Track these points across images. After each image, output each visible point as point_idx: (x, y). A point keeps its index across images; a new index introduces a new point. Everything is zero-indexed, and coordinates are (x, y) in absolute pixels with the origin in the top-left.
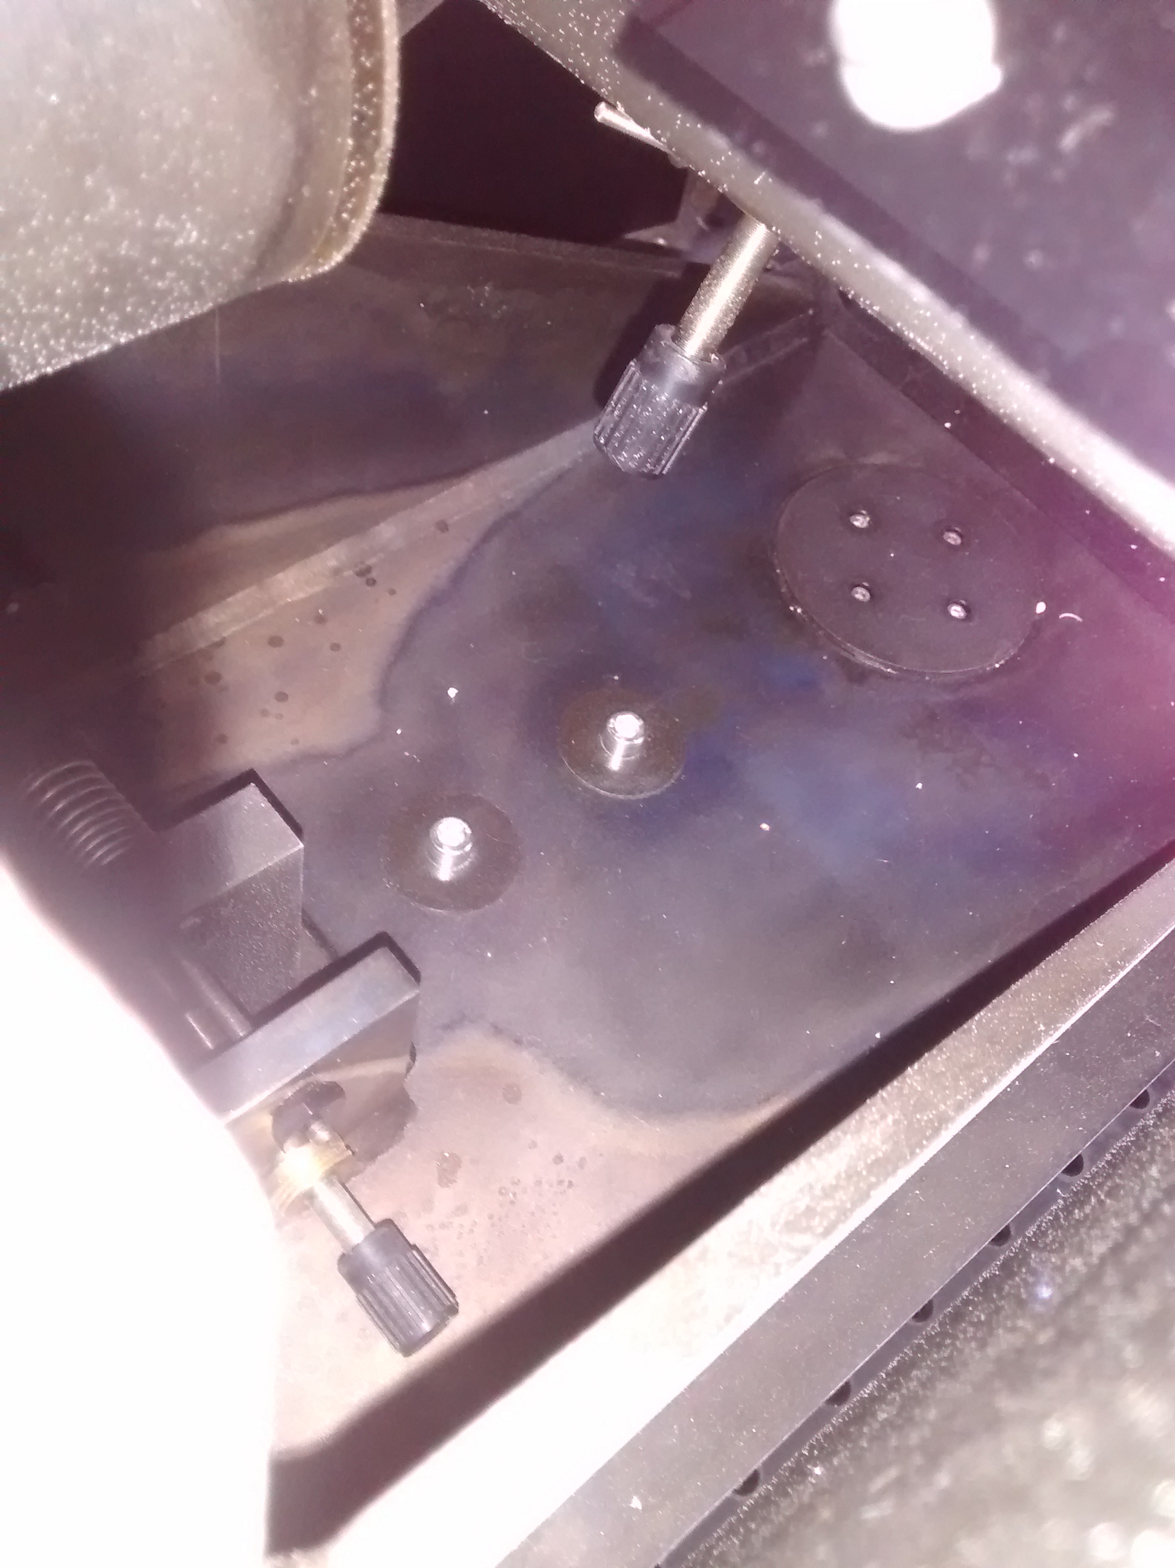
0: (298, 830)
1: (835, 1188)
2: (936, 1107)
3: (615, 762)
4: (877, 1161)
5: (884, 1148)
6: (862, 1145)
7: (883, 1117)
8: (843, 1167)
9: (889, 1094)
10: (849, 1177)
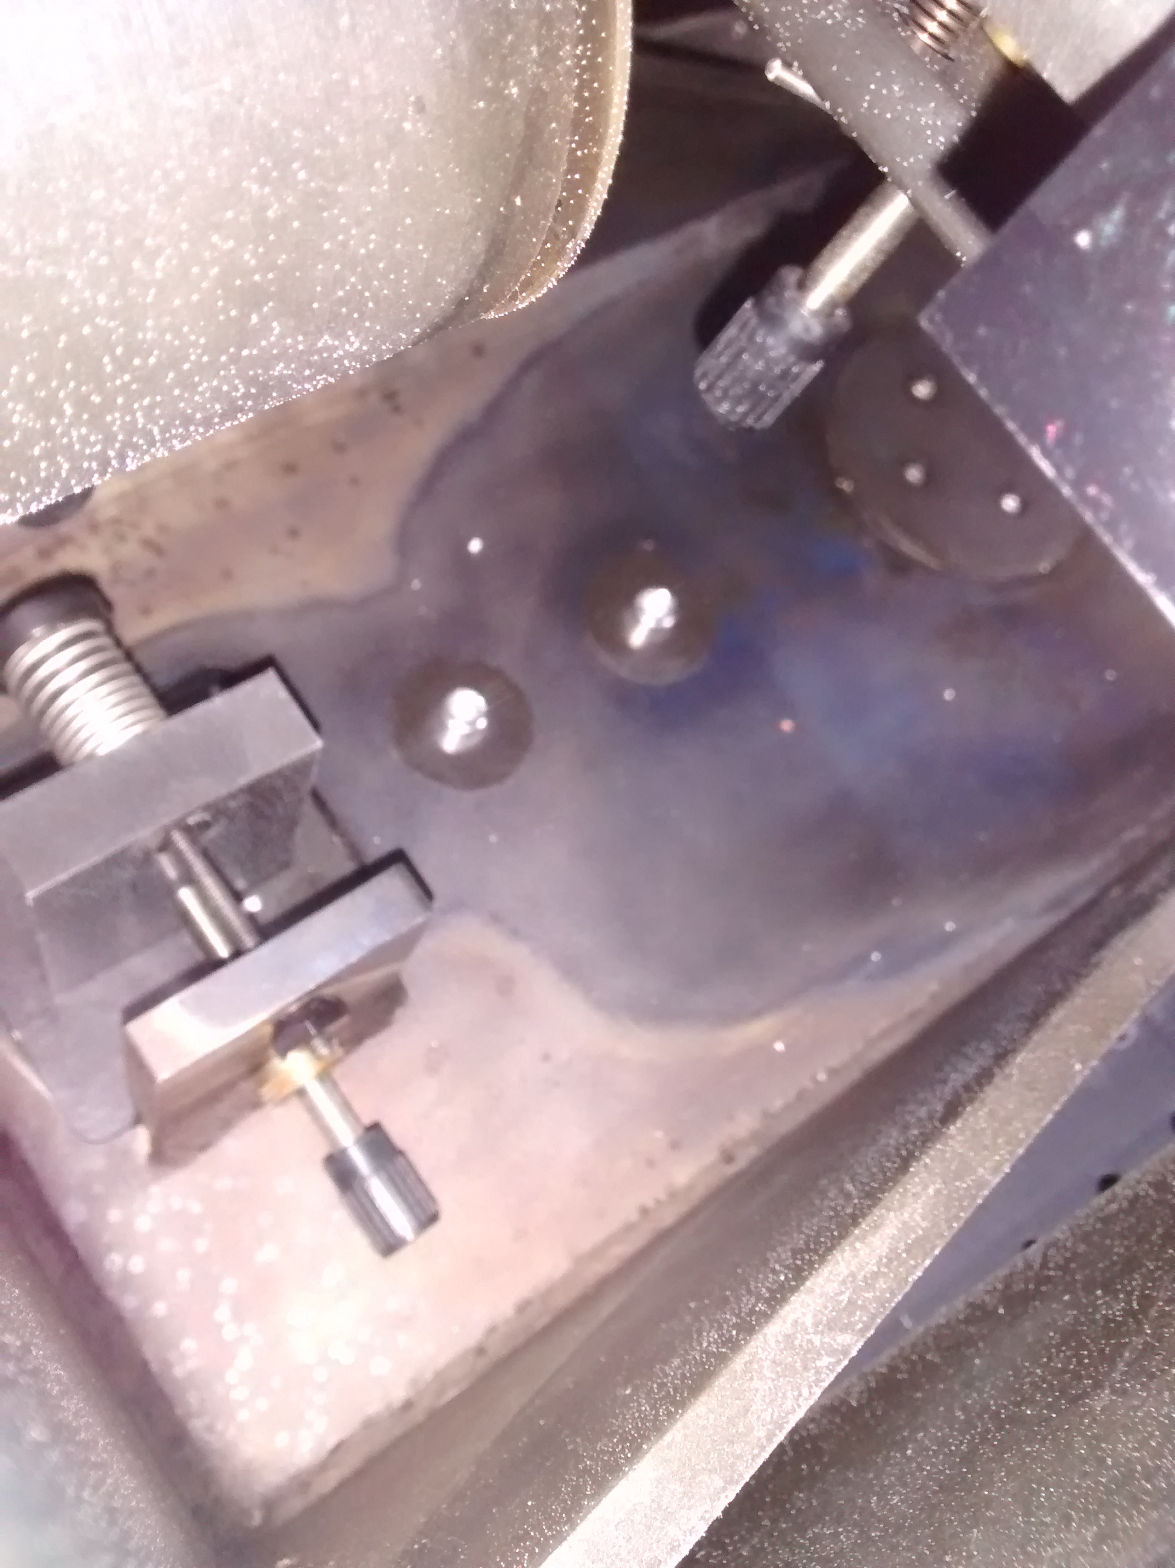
0: (316, 725)
1: (876, 1275)
2: (975, 1171)
3: (638, 637)
4: (916, 1241)
5: (924, 1224)
6: (904, 1223)
7: (926, 1187)
8: (885, 1250)
9: (932, 1160)
10: (890, 1260)
